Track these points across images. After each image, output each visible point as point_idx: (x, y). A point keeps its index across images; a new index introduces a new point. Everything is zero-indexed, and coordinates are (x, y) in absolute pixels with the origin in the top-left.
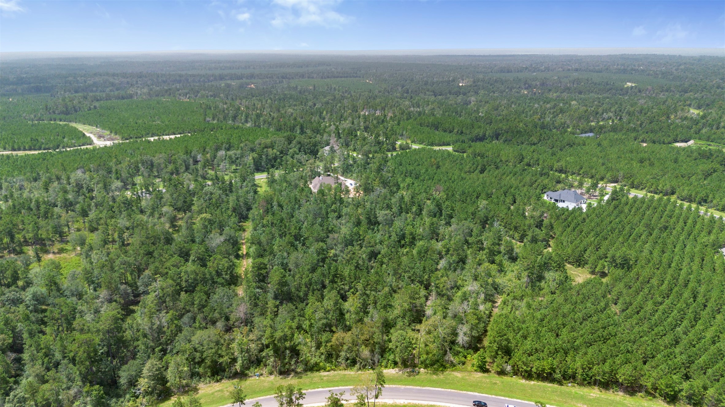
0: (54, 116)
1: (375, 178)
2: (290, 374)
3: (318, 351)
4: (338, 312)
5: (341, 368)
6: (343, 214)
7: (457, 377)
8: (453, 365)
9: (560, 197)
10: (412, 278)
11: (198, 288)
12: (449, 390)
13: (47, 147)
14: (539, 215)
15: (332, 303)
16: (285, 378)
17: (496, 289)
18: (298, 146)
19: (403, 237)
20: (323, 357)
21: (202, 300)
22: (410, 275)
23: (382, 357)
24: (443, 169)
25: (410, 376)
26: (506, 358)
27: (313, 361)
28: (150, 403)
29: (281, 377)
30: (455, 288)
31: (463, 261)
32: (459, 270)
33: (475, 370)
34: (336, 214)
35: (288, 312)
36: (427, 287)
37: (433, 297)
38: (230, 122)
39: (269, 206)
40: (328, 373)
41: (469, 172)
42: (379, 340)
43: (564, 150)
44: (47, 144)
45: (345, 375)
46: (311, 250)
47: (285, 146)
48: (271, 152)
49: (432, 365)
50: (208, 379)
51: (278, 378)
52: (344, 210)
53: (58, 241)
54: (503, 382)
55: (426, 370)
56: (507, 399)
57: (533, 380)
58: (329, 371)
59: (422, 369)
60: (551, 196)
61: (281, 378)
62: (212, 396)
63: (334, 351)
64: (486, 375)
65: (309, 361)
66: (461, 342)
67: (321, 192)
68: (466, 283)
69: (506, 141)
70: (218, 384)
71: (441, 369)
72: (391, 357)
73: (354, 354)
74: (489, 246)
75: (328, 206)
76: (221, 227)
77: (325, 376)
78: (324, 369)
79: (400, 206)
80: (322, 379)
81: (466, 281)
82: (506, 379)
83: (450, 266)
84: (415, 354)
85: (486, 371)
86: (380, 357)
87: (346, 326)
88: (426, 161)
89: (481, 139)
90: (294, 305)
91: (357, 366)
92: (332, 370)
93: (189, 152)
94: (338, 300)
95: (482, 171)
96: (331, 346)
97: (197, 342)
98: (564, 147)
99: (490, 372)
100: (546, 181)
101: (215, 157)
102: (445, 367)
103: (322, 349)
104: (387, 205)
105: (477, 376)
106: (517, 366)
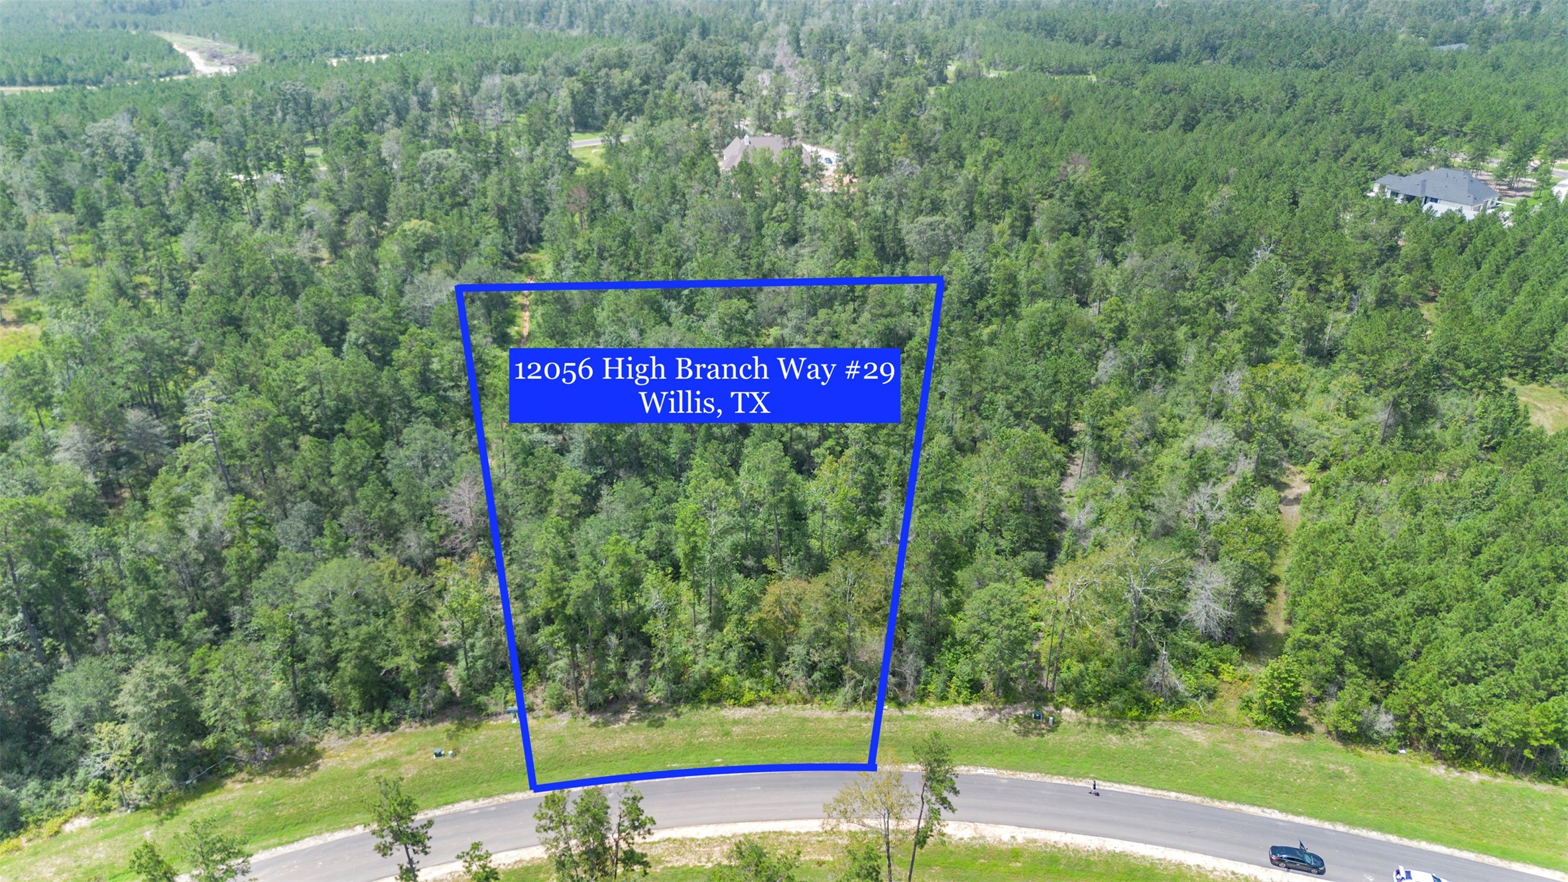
0: (122, 16)
1: (896, 134)
2: (624, 710)
3: (718, 635)
4: (784, 510)
5: (791, 695)
6: (805, 230)
7: (1193, 744)
8: (1176, 700)
9: (1423, 190)
10: (1018, 409)
11: (351, 425)
12: (1173, 795)
13: (80, 76)
14: (1387, 230)
15: (765, 482)
16: (606, 723)
17: (1286, 444)
18: (690, 66)
19: (981, 290)
20: (732, 656)
21: (353, 460)
22: (1010, 397)
23: (929, 661)
24: (1081, 120)
25: (1026, 734)
26: (1372, 688)
27: (700, 666)
28: (153, 799)
29: (593, 719)
30: (1153, 442)
31: (1167, 360)
32: (1157, 387)
33: (1257, 723)
34: (786, 226)
35: (629, 506)
36: (1064, 436)
37: (1080, 466)
38: (531, 25)
39: (597, 203)
40: (745, 712)
41: (1155, 127)
42: (920, 610)
43: (1404, 77)
44: (82, 69)
45: (805, 720)
46: (709, 322)
47: (655, 67)
48: (619, 78)
49: (1103, 697)
50: (353, 720)
51: (580, 722)
52: (810, 218)
53: (24, 291)
54: (1364, 773)
55: (1081, 714)
56: (1394, 839)
57: (1477, 769)
58: (751, 704)
59: (1066, 711)
60: (1396, 188)
61: (595, 725)
62: (358, 781)
63: (768, 636)
64: (1296, 740)
65: (686, 666)
66: (1200, 622)
67: (745, 169)
68: (1182, 427)
69: (1239, 59)
70: (382, 738)
71: (1134, 713)
72: (963, 668)
73: (834, 653)
74: (1257, 314)
75: (761, 208)
76: (459, 257)
77: (736, 722)
78: (736, 698)
79: (969, 205)
80: (727, 734)
81: (1182, 419)
82: (1373, 757)
83: (1131, 373)
84: (1038, 653)
85: (1294, 726)
86: (922, 663)
87: (809, 555)
88: (1031, 102)
89: (1171, 56)
90: (649, 484)
91: (846, 691)
92: (761, 700)
93: (411, 80)
94: (785, 474)
95: (1189, 125)
96: (761, 621)
97: (313, 600)
98: (1404, 70)
99: (1311, 729)
100: (1374, 150)
101: (475, 90)
102: (1148, 708)
103: (730, 631)
104: (932, 202)
105: (1267, 745)
106: (1420, 717)
